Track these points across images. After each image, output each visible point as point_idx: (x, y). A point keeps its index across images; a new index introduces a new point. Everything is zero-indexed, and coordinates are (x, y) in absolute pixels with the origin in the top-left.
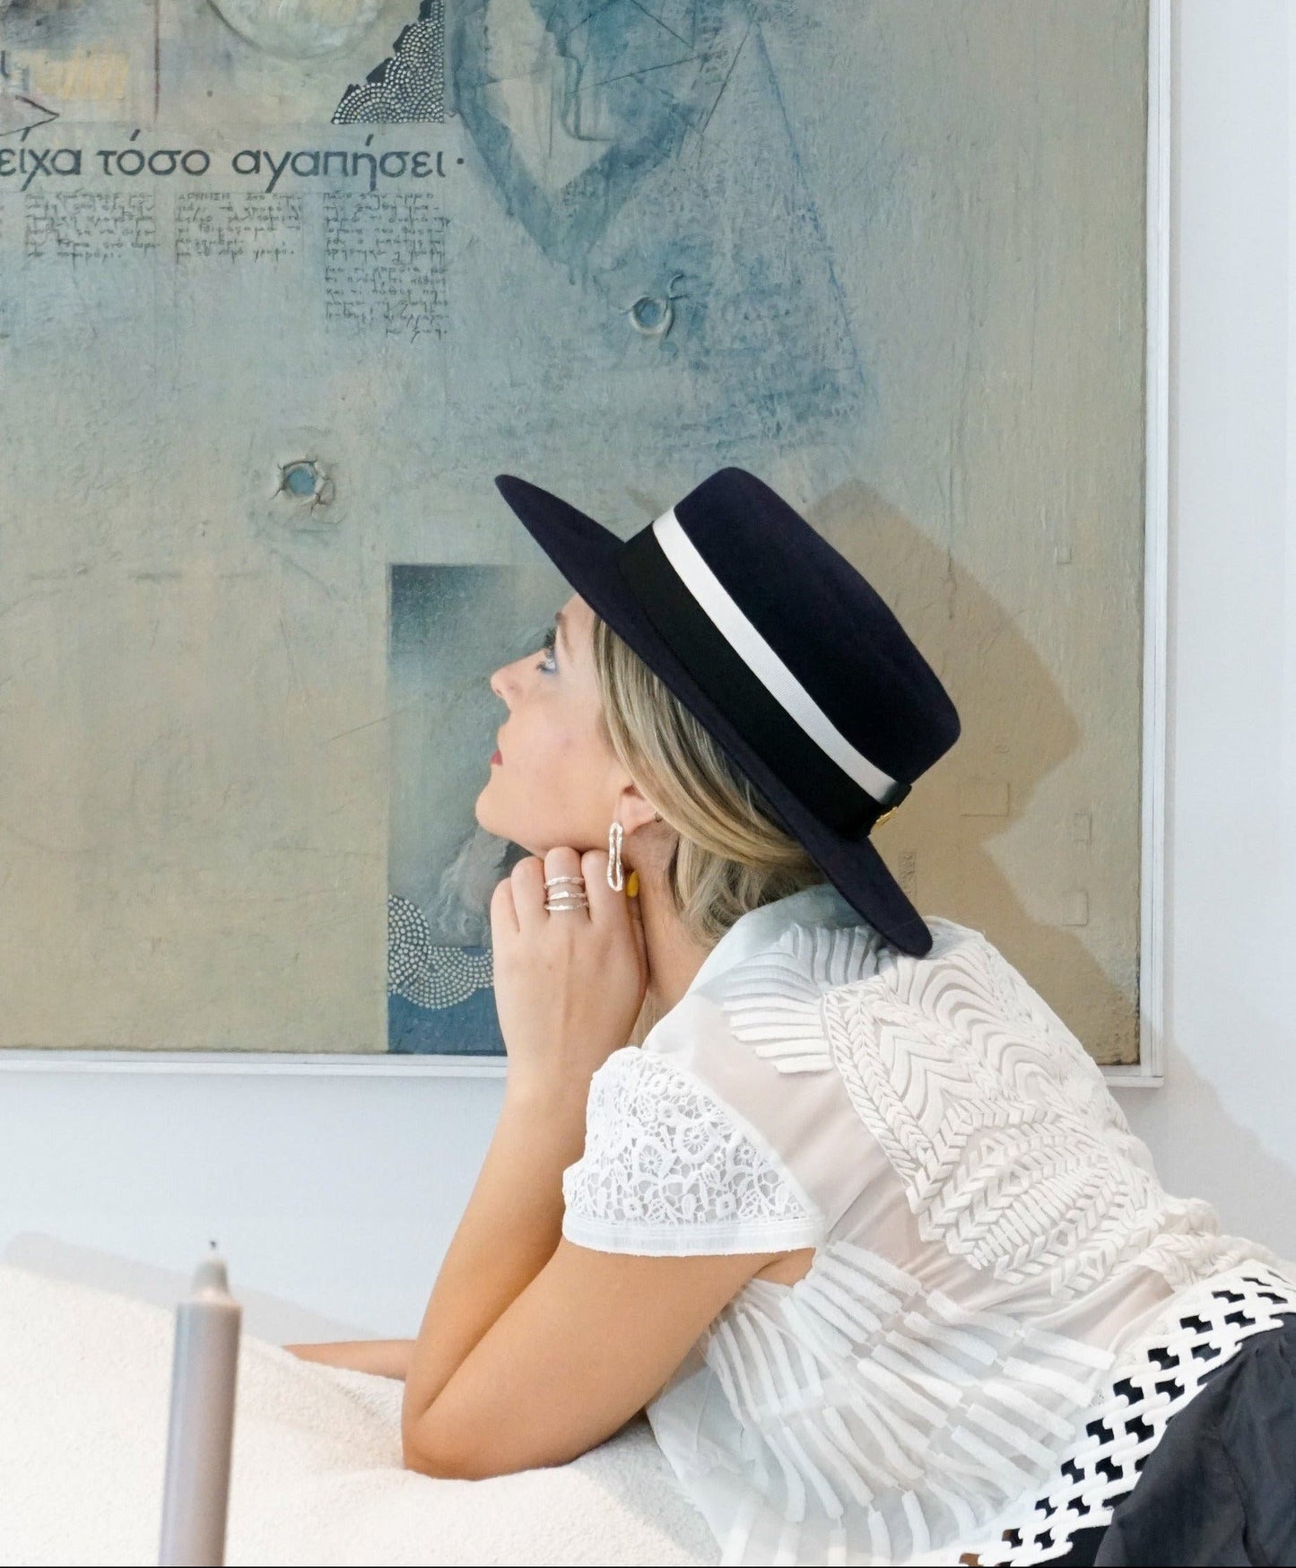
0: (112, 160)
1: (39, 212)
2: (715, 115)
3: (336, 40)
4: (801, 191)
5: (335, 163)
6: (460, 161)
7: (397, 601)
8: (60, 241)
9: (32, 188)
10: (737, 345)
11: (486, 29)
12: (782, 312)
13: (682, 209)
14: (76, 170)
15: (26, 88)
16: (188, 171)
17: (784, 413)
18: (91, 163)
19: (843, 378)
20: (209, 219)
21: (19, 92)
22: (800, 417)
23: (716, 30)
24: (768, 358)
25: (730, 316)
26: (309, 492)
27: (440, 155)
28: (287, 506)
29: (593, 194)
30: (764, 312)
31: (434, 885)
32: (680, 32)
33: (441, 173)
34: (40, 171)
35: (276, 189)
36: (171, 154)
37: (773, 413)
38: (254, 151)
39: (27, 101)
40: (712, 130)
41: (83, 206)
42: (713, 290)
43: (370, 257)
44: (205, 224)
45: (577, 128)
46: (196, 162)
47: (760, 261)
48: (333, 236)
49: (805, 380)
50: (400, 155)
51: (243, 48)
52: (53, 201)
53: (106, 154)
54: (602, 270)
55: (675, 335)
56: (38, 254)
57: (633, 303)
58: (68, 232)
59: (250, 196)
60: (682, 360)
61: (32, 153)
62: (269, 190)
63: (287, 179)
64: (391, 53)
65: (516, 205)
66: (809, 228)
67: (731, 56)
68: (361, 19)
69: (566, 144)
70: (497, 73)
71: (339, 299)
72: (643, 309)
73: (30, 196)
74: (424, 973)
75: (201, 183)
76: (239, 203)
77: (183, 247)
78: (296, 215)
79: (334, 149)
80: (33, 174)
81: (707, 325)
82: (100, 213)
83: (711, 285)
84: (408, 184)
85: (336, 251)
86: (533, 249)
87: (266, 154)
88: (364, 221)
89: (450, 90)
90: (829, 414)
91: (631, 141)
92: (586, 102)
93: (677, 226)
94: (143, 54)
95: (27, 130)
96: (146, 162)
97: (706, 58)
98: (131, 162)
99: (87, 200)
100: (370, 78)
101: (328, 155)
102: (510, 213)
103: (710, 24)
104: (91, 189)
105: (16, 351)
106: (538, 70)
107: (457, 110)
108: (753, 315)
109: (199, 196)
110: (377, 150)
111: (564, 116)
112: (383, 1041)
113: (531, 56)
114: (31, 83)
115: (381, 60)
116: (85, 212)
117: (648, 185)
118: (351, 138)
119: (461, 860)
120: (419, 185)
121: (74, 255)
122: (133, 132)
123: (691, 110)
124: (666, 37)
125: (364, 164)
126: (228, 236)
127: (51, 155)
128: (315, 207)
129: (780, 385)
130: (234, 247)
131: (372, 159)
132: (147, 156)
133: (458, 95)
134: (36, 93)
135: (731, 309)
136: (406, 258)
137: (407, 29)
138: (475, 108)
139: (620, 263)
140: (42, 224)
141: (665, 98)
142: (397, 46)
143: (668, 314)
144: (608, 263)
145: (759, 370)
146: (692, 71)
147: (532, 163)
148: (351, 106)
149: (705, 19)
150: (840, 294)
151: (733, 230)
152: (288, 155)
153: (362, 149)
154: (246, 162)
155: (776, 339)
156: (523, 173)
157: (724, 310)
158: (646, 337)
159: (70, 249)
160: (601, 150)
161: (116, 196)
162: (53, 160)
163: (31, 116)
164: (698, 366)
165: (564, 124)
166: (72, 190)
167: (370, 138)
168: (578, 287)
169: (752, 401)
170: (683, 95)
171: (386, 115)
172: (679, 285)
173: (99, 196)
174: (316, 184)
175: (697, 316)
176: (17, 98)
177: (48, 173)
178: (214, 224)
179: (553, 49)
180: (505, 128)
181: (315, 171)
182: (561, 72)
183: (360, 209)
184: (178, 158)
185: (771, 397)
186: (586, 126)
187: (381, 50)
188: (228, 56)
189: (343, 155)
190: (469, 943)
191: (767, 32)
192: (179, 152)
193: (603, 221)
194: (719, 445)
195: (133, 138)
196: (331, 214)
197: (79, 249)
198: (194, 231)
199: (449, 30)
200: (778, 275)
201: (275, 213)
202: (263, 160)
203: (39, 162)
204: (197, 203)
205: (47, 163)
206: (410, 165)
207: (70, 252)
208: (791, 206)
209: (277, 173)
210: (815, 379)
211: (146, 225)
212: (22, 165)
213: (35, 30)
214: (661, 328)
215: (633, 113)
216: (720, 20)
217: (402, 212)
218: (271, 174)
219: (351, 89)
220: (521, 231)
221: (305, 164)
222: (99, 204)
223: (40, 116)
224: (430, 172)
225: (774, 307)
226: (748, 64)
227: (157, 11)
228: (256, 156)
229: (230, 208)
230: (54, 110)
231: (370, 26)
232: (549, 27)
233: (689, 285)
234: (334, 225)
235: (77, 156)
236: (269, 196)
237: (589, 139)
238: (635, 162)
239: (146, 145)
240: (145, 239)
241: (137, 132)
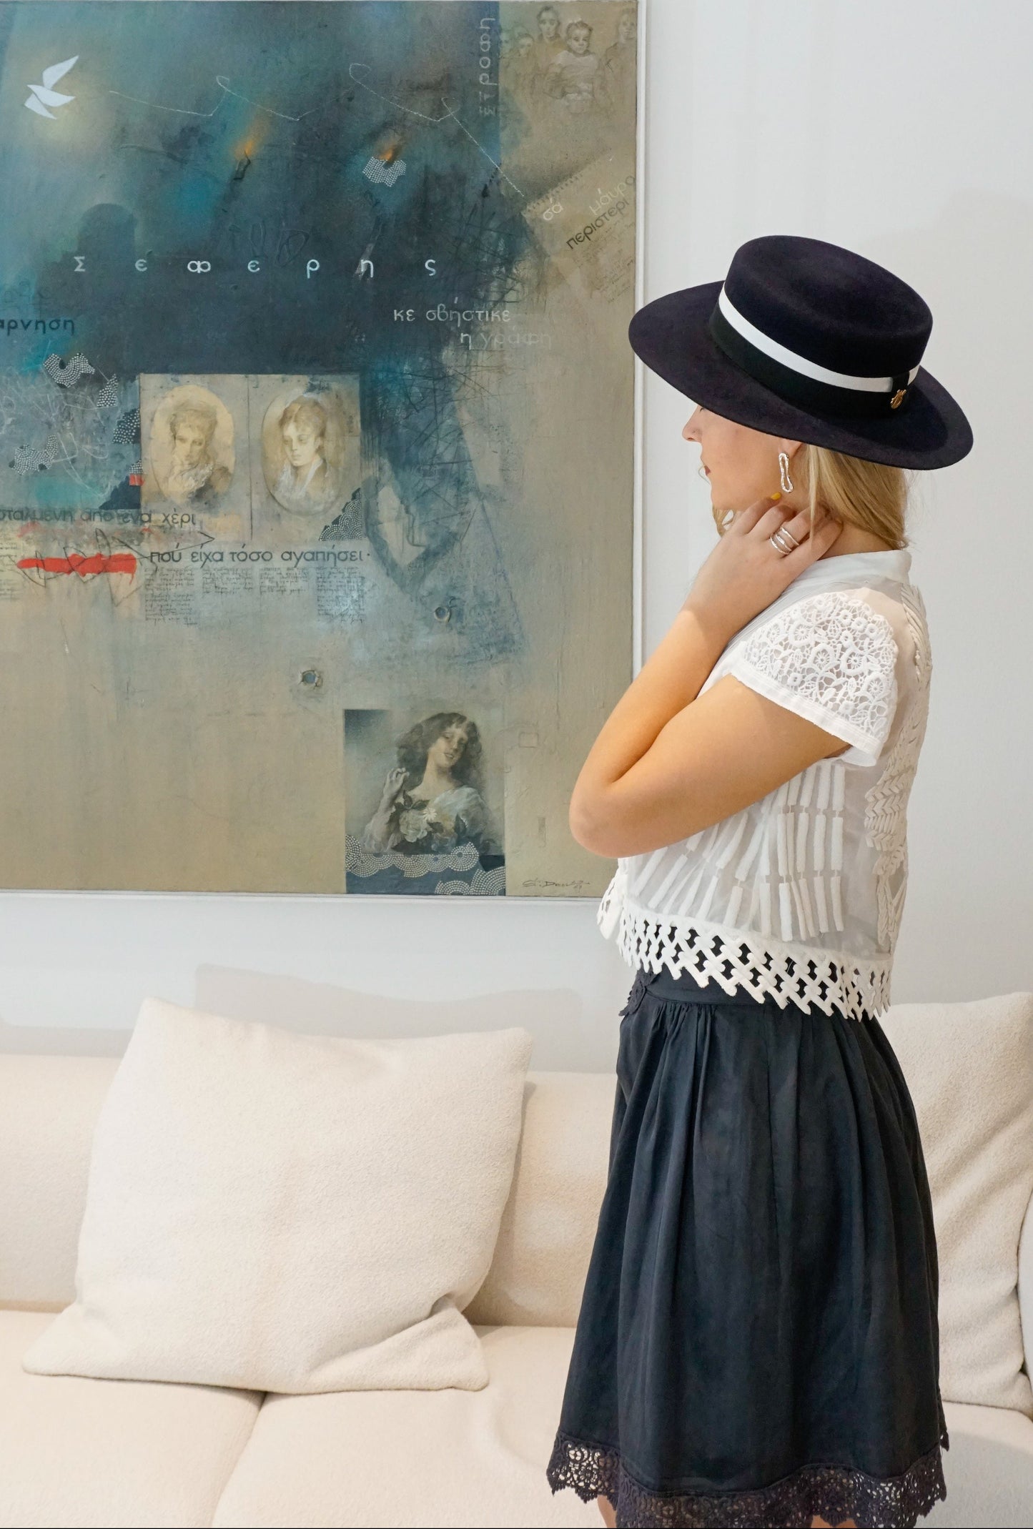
0: (235, 556)
1: (208, 576)
2: (467, 535)
3: (320, 508)
4: (499, 564)
5: (320, 556)
6: (368, 555)
7: (347, 724)
8: (216, 587)
9: (205, 567)
10: (476, 625)
11: (378, 503)
12: (492, 612)
13: (454, 572)
14: (221, 560)
15: (201, 528)
16: (265, 560)
17: (493, 651)
18: (227, 557)
19: (516, 637)
20: (273, 578)
21: (199, 530)
22: (500, 652)
23: (466, 503)
24: (488, 629)
25: (473, 613)
26: (312, 682)
27: (360, 552)
28: (304, 687)
29: (420, 567)
30: (486, 612)
31: (363, 829)
32: (452, 504)
33: (361, 560)
34: (208, 560)
35: (298, 566)
36: (258, 553)
37: (489, 650)
38: (289, 551)
39: (202, 533)
40: (465, 542)
41: (225, 573)
42: (466, 604)
43: (335, 592)
44: (271, 580)
45: (413, 542)
46: (267, 556)
47: (484, 592)
48: (320, 584)
49: (501, 638)
50: (345, 552)
51: (284, 512)
52: (213, 572)
53: (233, 554)
54: (423, 596)
55: (452, 621)
56: (208, 592)
57: (434, 609)
58: (219, 583)
59: (288, 569)
60: (454, 631)
61: (204, 553)
62: (295, 567)
63: (302, 563)
64: (341, 513)
65: (390, 572)
66: (502, 578)
67: (472, 513)
68: (330, 500)
69: (409, 548)
70: (381, 519)
71: (323, 608)
72: (439, 612)
73: (204, 570)
74: (359, 863)
75: (269, 565)
76: (284, 572)
77: (263, 589)
78: (306, 576)
79: (319, 551)
80: (205, 562)
81: (464, 617)
82: (231, 576)
83: (465, 602)
84: (349, 564)
85: (321, 590)
86: (396, 588)
87: (294, 553)
88: (332, 579)
89: (364, 528)
90: (511, 651)
91: (433, 546)
92: (416, 531)
93: (452, 579)
94: (246, 513)
95: (202, 544)
96: (248, 556)
97: (462, 514)
98: (242, 556)
99: (226, 571)
100: (333, 523)
101: (317, 553)
102: (388, 574)
103: (464, 501)
104: (228, 567)
105: (200, 629)
106: (398, 519)
107: (367, 535)
108: (481, 613)
109: (269, 569)
110: (336, 551)
111: (408, 536)
112: (344, 888)
113: (394, 513)
114: (204, 527)
115: (337, 516)
116: (225, 577)
117: (440, 564)
118: (326, 547)
119: (372, 821)
120: (352, 564)
121: (222, 592)
122: (242, 545)
123: (456, 534)
124: (447, 505)
125: (331, 556)
126: (280, 585)
127: (211, 555)
128: (313, 573)
129: (492, 640)
130: (282, 589)
131: (334, 555)
132: (248, 554)
133: (367, 529)
134: (206, 530)
135: (473, 611)
136: (348, 592)
137: (347, 503)
138: (374, 533)
139: (430, 594)
140: (209, 581)
141: (446, 530)
142: (344, 510)
143: (449, 613)
144: (425, 593)
145: (484, 635)
146: (457, 519)
147: (395, 555)
148: (326, 534)
149: (462, 499)
150: (515, 605)
151: (473, 580)
152: (302, 554)
153: (332, 551)
154: (286, 556)
155: (490, 622)
156: (392, 559)
157: (470, 611)
158: (440, 622)
159: (220, 590)
160: (422, 550)
161: (237, 570)
162: (213, 556)
163: (205, 539)
164: (460, 633)
165: (408, 539)
166: (219, 567)
167: (334, 546)
168: (414, 603)
169: (481, 646)
170: (454, 528)
171: (340, 538)
172: (452, 602)
173: (231, 570)
174: (313, 564)
175: (460, 615)
176: (199, 532)
177: (211, 561)
178: (275, 580)
179: (403, 511)
180: (385, 541)
181: (313, 559)
182: (407, 520)
183: (330, 574)
184: (260, 555)
185: (488, 645)
186: (417, 540)
187: (336, 512)
188: (279, 515)
189: (323, 553)
190: (377, 852)
191: (486, 503)
192: (260, 553)
193: (423, 577)
194: (469, 663)
195: (243, 547)
196: (319, 576)
197: (223, 590)
198: (267, 583)
199: (363, 504)
200: (492, 598)
201: (298, 575)
202: (293, 554)
203: (207, 557)
204: (268, 572)
205: (210, 557)
206: (349, 556)
207: (220, 591)
208: (495, 571)
209: (298, 560)
210: (505, 638)
211: (247, 581)
212: (201, 558)
213: (204, 506)
214: (446, 618)
215: (433, 536)
216: (467, 499)
217: (346, 575)
218: (296, 560)
219: (326, 527)
220: (392, 582)
221: (309, 556)
222: (231, 572)
223: (207, 539)
224: (357, 559)
225: (490, 610)
226: (479, 516)
227: (251, 498)
228: (290, 553)
229: (280, 574)
230: (212, 536)
231: (332, 503)
232: (402, 502)
233: (457, 602)
234: (320, 580)
235: (222, 554)
236: (295, 569)
237: (418, 546)
238: (436, 554)
239: (248, 550)
240: (248, 586)
241: (244, 545)
